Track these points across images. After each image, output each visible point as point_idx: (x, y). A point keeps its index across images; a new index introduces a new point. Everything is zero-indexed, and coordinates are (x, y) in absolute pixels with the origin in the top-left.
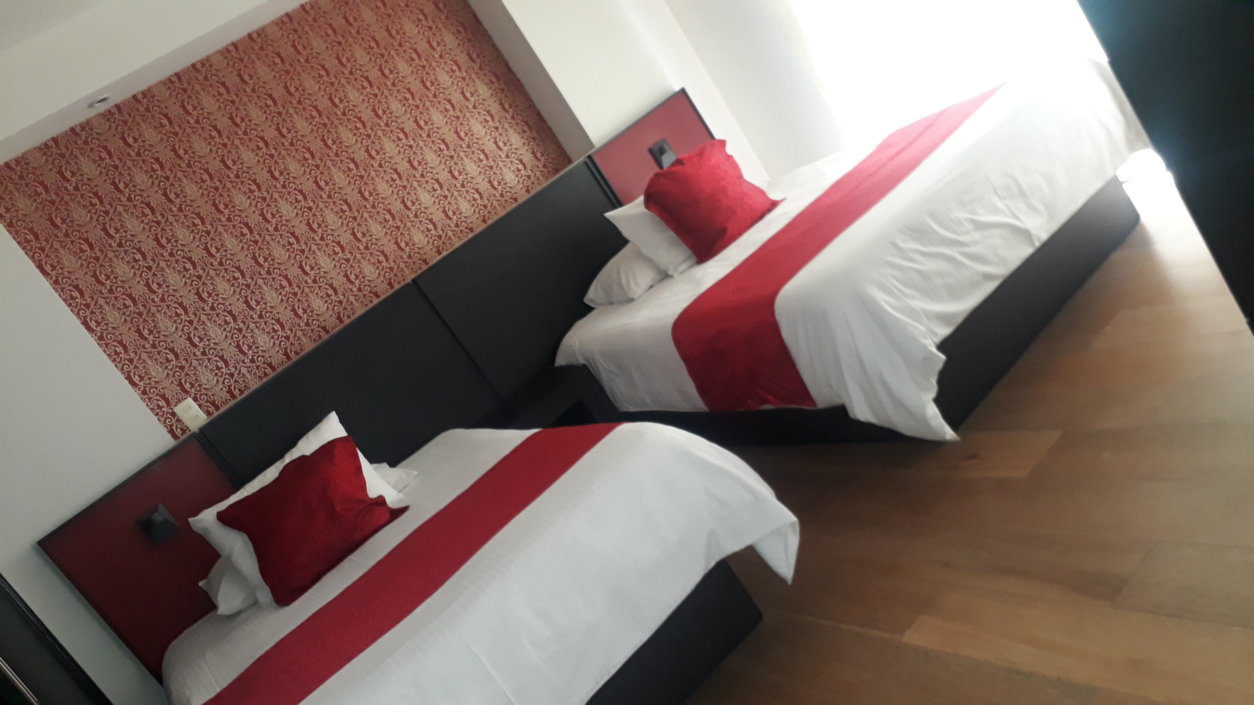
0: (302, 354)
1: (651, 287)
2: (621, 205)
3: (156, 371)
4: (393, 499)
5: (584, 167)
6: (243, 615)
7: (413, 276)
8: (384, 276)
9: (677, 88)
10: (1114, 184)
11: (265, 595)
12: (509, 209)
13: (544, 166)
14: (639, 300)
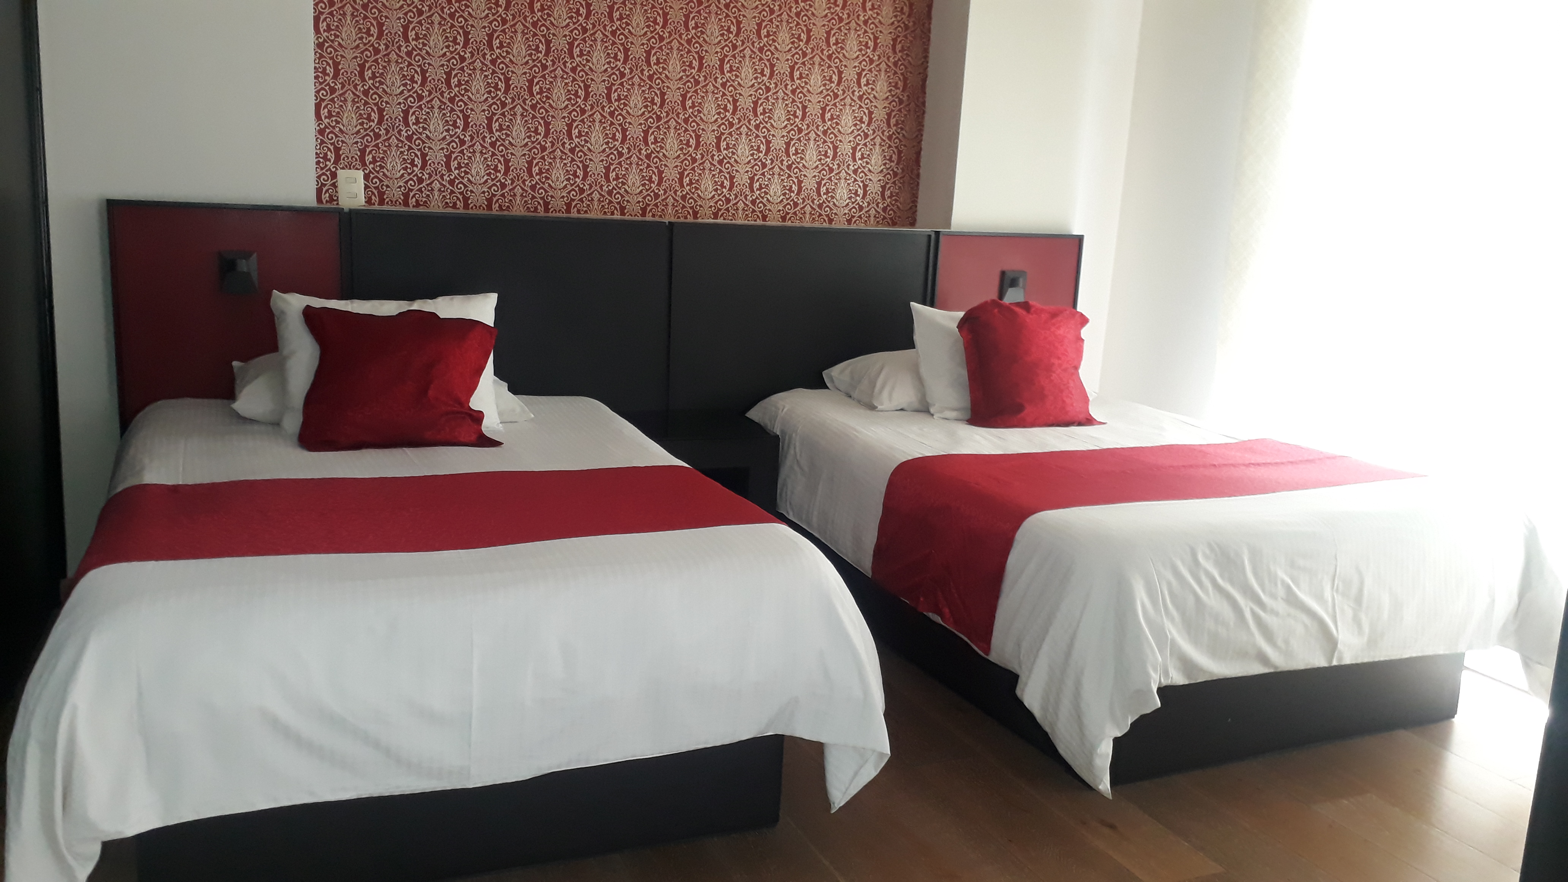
0: (506, 213)
1: (902, 410)
2: (932, 305)
3: (350, 119)
4: (491, 425)
5: (925, 239)
6: (256, 427)
7: (673, 220)
8: (644, 198)
9: (1076, 232)
10: (1456, 661)
11: (293, 422)
12: (817, 225)
13: (884, 209)
14: (881, 413)
